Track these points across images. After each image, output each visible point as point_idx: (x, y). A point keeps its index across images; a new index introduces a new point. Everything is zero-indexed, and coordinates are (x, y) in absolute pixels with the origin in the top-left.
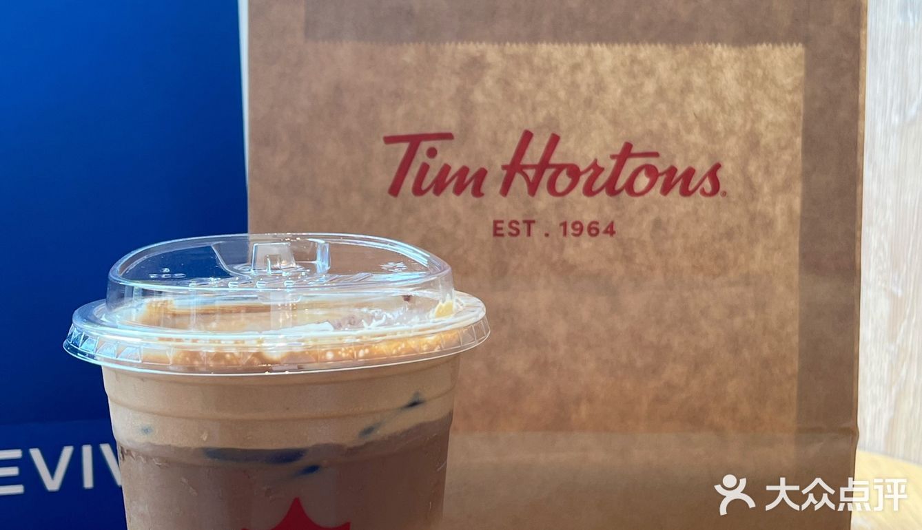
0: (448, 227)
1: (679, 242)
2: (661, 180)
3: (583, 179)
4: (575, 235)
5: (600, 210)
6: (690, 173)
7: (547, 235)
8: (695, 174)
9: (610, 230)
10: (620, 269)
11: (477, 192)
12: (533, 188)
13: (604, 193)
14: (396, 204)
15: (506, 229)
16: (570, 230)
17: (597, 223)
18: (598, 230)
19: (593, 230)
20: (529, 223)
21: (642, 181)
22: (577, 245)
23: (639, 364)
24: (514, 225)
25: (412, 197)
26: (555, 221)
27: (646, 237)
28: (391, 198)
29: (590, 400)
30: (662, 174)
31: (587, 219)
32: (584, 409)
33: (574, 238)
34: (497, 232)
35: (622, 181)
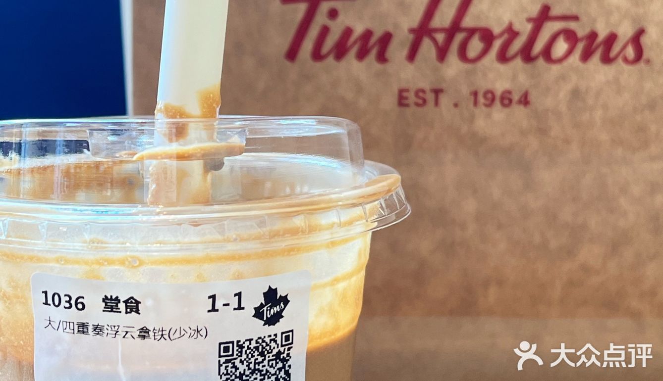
0: (349, 96)
1: (598, 114)
2: (580, 46)
3: (497, 44)
4: (487, 106)
5: (514, 78)
6: (612, 39)
7: (456, 105)
9: (525, 100)
10: (533, 142)
11: (382, 58)
12: (442, 53)
13: (518, 62)
14: (293, 70)
15: (412, 98)
16: (481, 100)
17: (509, 92)
18: (511, 101)
19: (506, 100)
20: (437, 92)
21: (561, 47)
22: (489, 116)
23: (553, 244)
24: (421, 94)
25: (310, 62)
26: (465, 90)
27: (563, 108)
28: (288, 63)
29: (500, 283)
31: (500, 87)
32: (493, 293)
33: (484, 108)
34: (402, 101)
35: (539, 46)
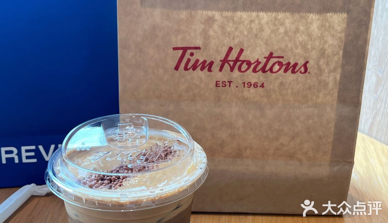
0: (198, 83)
1: (290, 91)
2: (284, 67)
3: (253, 66)
4: (248, 87)
5: (259, 78)
6: (296, 65)
7: (237, 87)
8: (298, 65)
9: (262, 86)
10: (265, 100)
11: (210, 70)
12: (232, 69)
13: (260, 72)
14: (177, 73)
15: (221, 84)
16: (246, 85)
17: (257, 83)
18: (257, 86)
19: (255, 85)
20: (230, 82)
21: (277, 67)
22: (249, 91)
23: (271, 136)
24: (224, 83)
25: (184, 71)
26: (241, 82)
27: (276, 89)
28: (175, 71)
29: (251, 148)
30: (285, 65)
31: (253, 81)
32: (248, 151)
33: (247, 88)
34: (217, 85)
35: (268, 67)
